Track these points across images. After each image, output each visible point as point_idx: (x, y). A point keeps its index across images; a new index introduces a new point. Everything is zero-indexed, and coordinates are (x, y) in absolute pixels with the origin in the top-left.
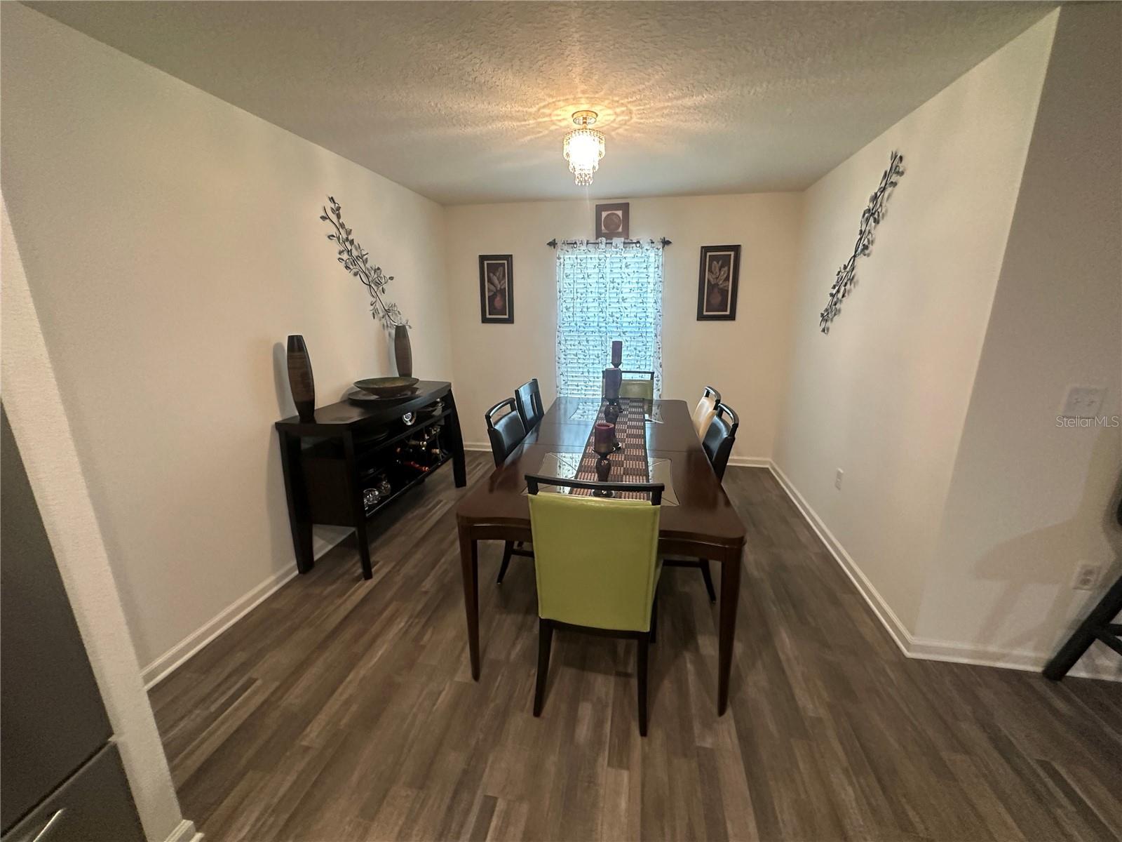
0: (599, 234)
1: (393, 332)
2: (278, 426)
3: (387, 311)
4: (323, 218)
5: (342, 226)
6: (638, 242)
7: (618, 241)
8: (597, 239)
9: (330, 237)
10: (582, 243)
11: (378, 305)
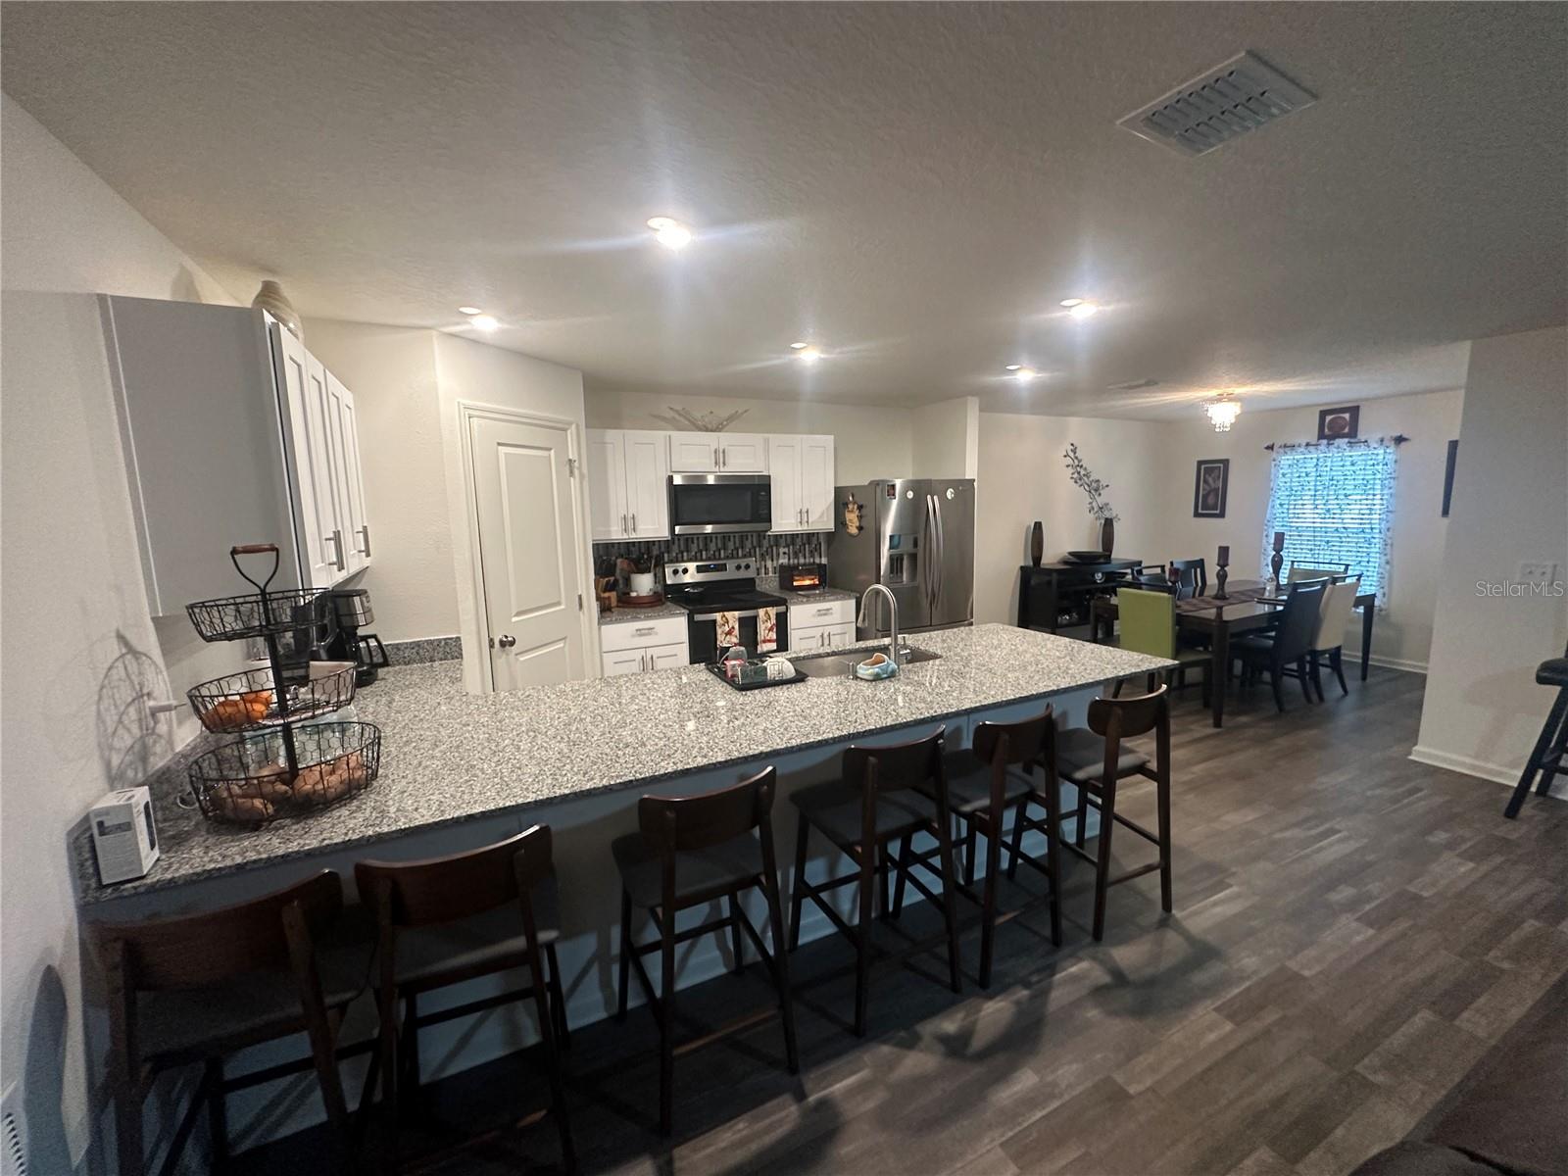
0: (1321, 436)
1: (1103, 522)
2: (1022, 568)
3: (1101, 508)
4: (1065, 456)
5: (1076, 458)
6: (1366, 441)
7: (1342, 442)
8: (1319, 439)
9: (1068, 466)
10: (1299, 446)
11: (1094, 504)
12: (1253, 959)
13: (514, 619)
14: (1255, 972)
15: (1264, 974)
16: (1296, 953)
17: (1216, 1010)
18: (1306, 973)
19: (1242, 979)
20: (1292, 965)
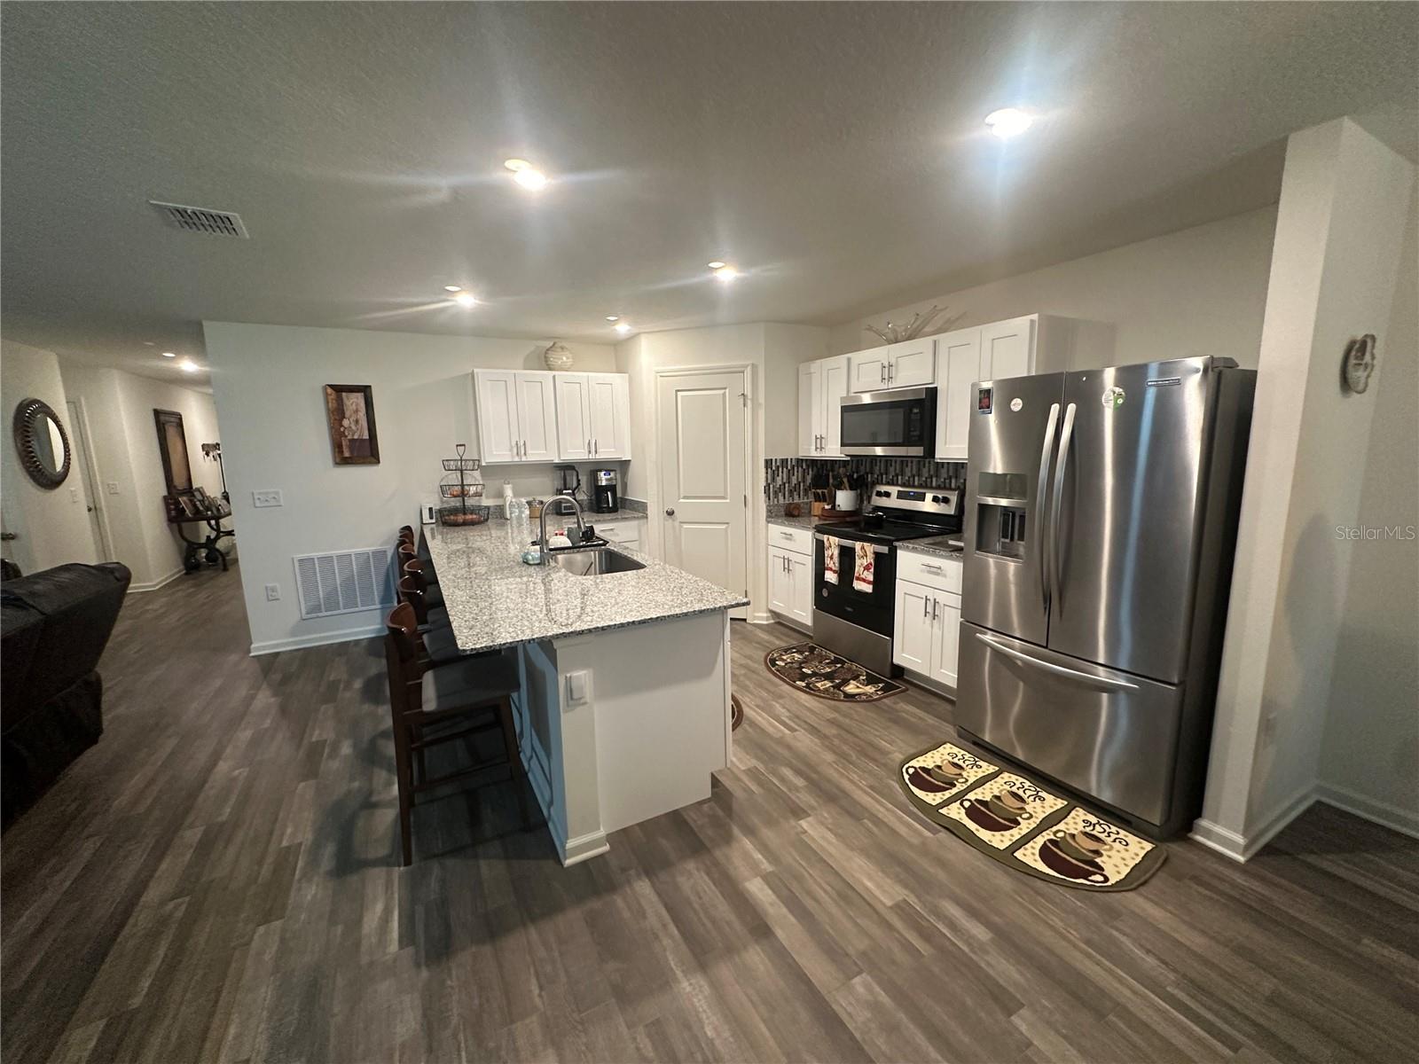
12: (309, 897)
13: (682, 500)
14: (299, 889)
15: (292, 894)
16: (283, 940)
17: (301, 844)
18: (262, 929)
19: (304, 875)
20: (278, 924)
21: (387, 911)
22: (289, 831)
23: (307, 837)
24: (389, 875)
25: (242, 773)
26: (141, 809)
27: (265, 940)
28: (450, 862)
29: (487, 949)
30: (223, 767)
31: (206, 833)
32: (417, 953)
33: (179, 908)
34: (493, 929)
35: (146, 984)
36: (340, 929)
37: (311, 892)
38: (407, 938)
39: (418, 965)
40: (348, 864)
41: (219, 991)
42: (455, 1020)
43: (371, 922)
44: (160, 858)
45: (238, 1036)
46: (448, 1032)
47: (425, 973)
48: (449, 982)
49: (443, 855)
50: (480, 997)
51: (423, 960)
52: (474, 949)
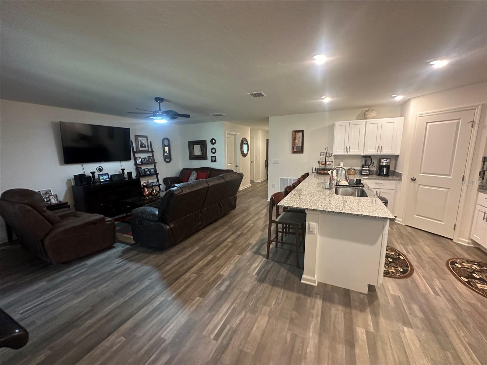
13: (421, 174)
21: (258, 266)
22: (252, 240)
23: (254, 243)
24: (263, 259)
25: (252, 225)
26: (235, 225)
27: (237, 257)
28: (276, 264)
29: (270, 287)
30: (250, 222)
31: (241, 233)
32: (257, 277)
33: (230, 244)
34: (275, 284)
35: (220, 254)
36: (249, 263)
37: (248, 254)
38: (258, 273)
39: (256, 280)
40: (257, 252)
41: (227, 261)
42: (255, 295)
43: (254, 266)
44: (232, 234)
45: (225, 271)
46: (252, 296)
47: (256, 282)
48: (259, 287)
49: (276, 261)
50: (262, 295)
51: (257, 280)
52: (268, 285)
